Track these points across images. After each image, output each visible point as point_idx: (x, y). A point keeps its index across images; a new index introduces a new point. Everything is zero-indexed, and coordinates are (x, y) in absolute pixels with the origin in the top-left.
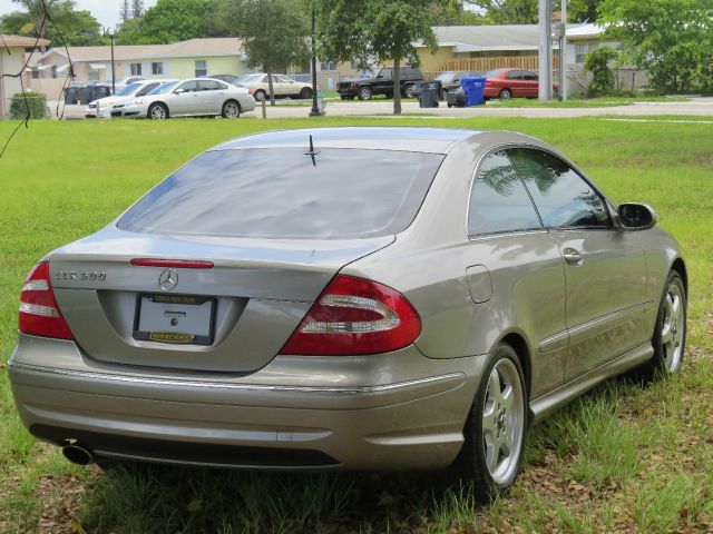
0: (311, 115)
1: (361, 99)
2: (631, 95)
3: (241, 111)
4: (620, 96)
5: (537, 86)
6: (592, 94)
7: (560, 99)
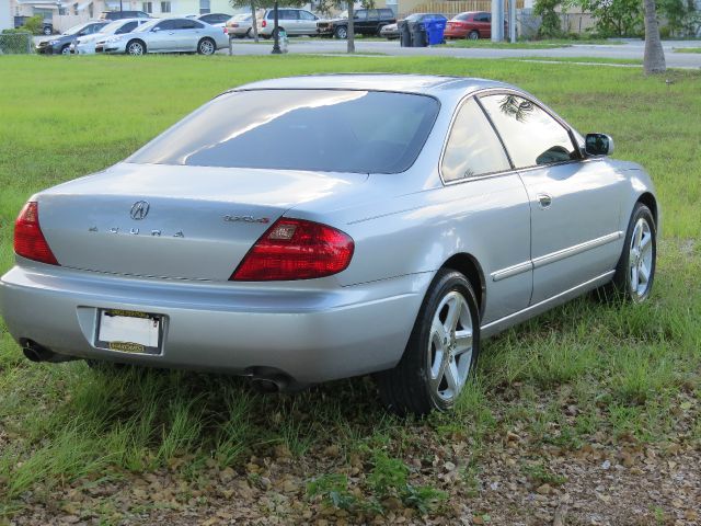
0: (273, 52)
1: (338, 38)
2: (576, 37)
3: (215, 49)
4: (566, 38)
5: (490, 27)
6: (540, 36)
7: (509, 40)
